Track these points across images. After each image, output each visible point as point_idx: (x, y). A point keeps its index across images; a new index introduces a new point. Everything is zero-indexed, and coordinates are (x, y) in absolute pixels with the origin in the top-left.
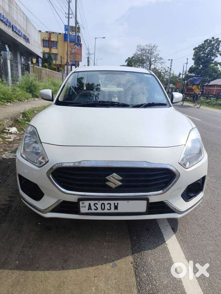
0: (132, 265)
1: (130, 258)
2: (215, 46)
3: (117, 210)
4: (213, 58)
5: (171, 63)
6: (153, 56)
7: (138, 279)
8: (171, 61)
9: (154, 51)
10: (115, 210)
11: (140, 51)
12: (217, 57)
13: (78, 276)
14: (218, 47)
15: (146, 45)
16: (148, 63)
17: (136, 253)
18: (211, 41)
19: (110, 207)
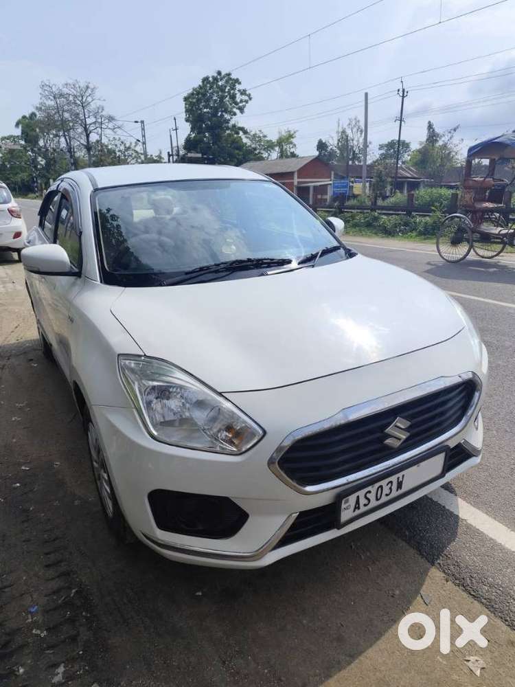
0: (449, 583)
1: (435, 574)
3: (401, 489)
5: (143, 129)
6: (89, 112)
8: (139, 123)
9: (89, 99)
10: (397, 490)
11: (51, 100)
12: (235, 114)
15: (66, 84)
16: (80, 130)
18: (215, 79)
19: (390, 488)
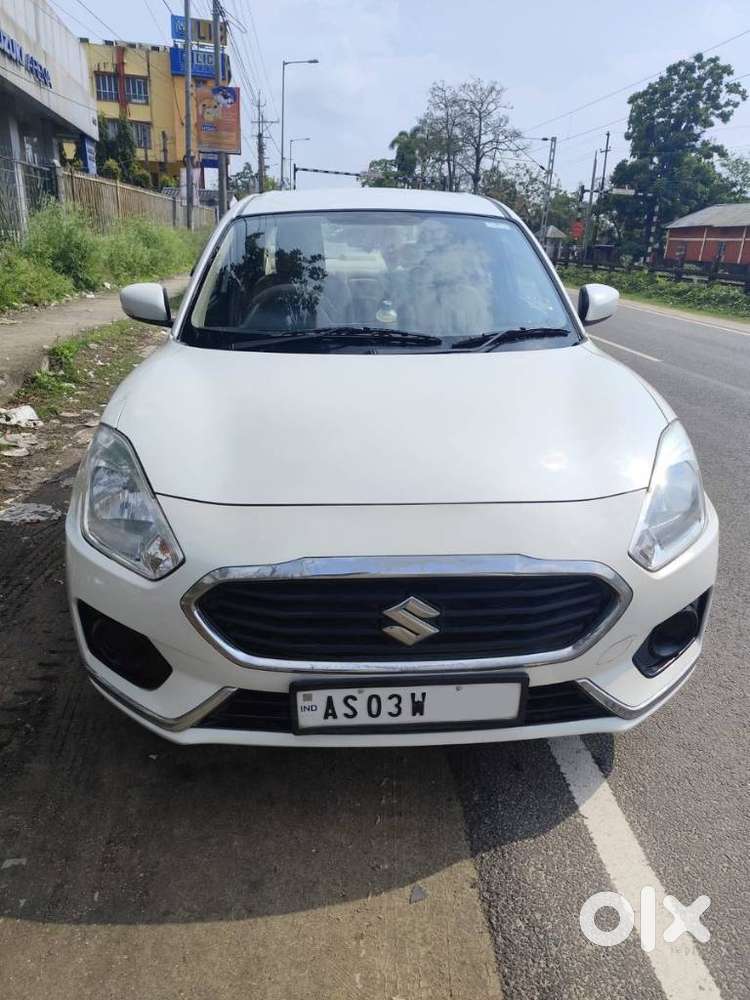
0: (476, 890)
1: (467, 869)
2: (705, 86)
3: (422, 714)
4: (697, 129)
5: (553, 150)
6: (487, 125)
7: (500, 939)
8: (549, 141)
9: (492, 107)
10: (414, 714)
11: (441, 109)
12: (711, 125)
13: (305, 936)
14: (715, 88)
15: (464, 86)
16: (471, 152)
17: (485, 851)
18: (690, 68)
19: (398, 706)
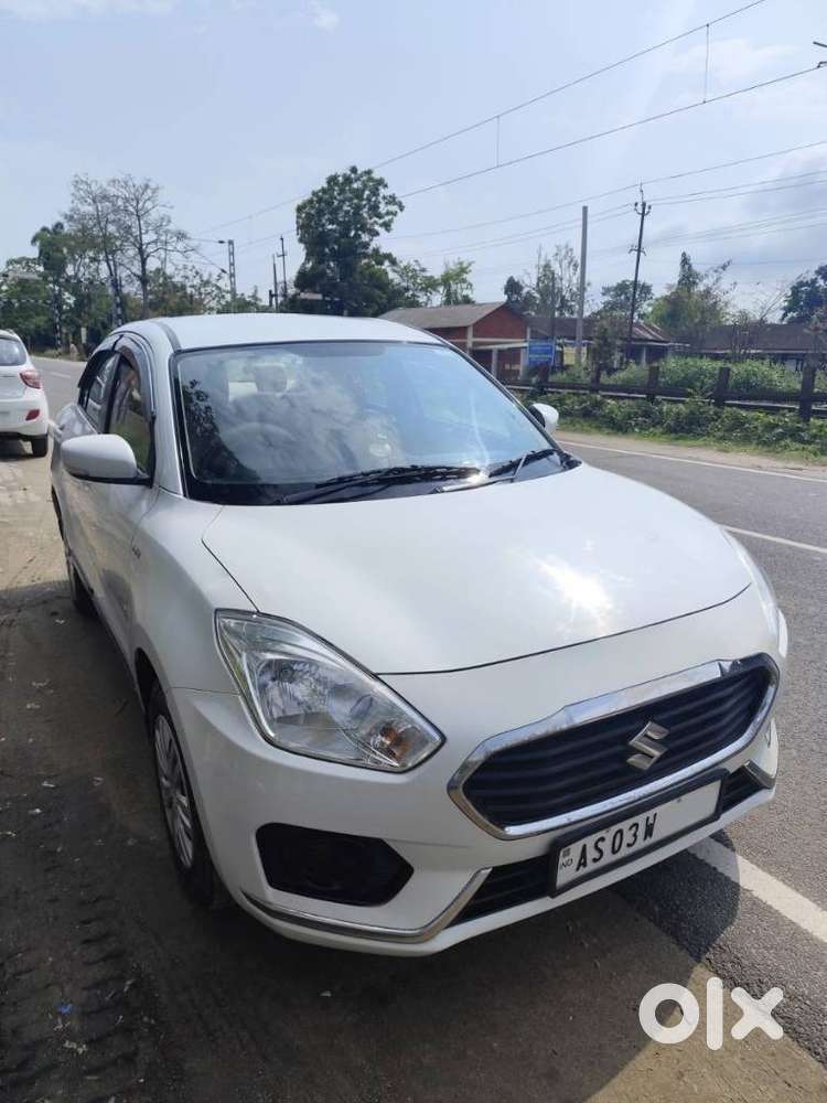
3: (651, 836)
4: (365, 238)
5: (232, 254)
9: (149, 205)
10: (646, 838)
11: (89, 204)
12: (377, 234)
14: (373, 199)
15: (114, 181)
17: (705, 952)
18: (348, 180)
19: (635, 835)
